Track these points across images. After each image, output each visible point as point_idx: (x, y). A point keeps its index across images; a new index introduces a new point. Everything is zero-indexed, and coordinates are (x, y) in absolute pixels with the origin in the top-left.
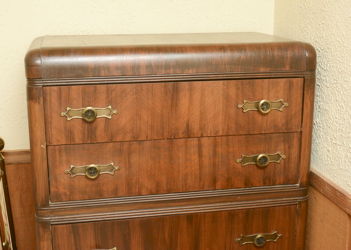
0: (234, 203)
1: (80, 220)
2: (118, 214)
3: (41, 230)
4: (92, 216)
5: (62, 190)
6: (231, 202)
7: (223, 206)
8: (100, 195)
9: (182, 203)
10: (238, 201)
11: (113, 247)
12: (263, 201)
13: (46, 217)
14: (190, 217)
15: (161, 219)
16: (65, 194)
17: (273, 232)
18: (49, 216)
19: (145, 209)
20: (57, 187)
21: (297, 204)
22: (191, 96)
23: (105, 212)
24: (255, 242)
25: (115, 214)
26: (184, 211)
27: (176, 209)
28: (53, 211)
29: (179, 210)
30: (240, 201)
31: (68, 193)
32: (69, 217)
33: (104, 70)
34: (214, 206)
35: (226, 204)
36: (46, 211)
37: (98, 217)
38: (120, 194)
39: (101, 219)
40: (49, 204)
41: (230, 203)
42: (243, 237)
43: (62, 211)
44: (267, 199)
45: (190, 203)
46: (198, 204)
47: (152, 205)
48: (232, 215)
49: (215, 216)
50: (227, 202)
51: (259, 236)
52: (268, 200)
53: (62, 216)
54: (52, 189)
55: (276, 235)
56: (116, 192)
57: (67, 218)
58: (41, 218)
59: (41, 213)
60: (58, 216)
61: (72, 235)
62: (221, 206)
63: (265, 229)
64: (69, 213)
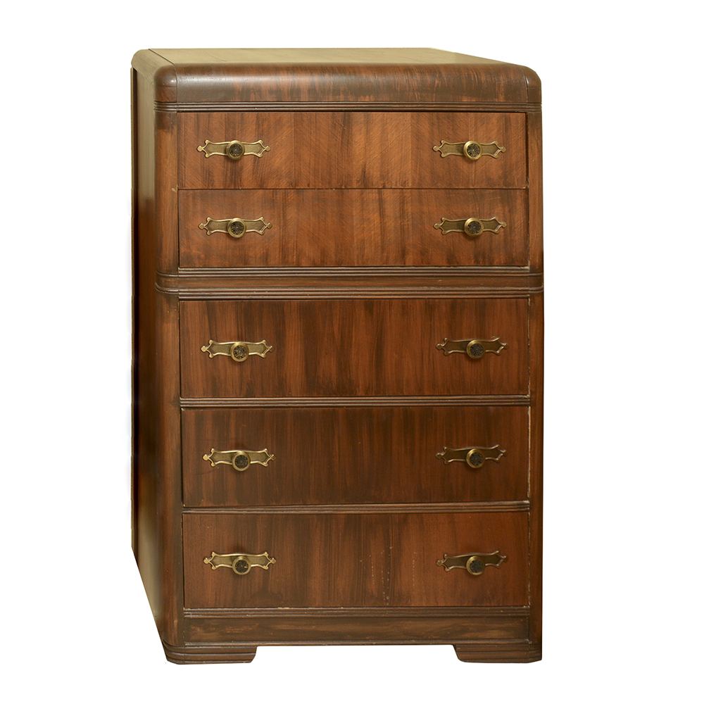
0: (432, 288)
1: (218, 295)
2: (269, 291)
3: (165, 307)
4: (233, 292)
5: (194, 251)
6: (429, 286)
7: (418, 291)
8: (245, 262)
9: (357, 283)
10: (439, 286)
11: (262, 340)
12: (477, 288)
13: (172, 288)
14: (369, 304)
15: (329, 303)
16: (199, 258)
17: (493, 339)
18: (177, 288)
19: (305, 287)
20: (189, 247)
21: (527, 298)
22: (368, 131)
23: (252, 287)
24: (468, 351)
25: (265, 291)
26: (361, 295)
27: (349, 291)
28: (183, 281)
29: (353, 293)
30: (442, 286)
31: (203, 256)
32: (202, 291)
33: (255, 94)
34: (404, 291)
35: (421, 288)
36: (173, 280)
37: (241, 293)
38: (272, 263)
39: (245, 297)
40: (178, 270)
41: (426, 288)
42: (448, 342)
43: (194, 281)
44: (481, 286)
45: (369, 283)
46: (381, 286)
47: (315, 282)
48: (430, 307)
49: (405, 305)
50: (422, 286)
51: (473, 342)
52: (484, 288)
53: (193, 288)
54: (182, 250)
55: (498, 344)
56: (266, 259)
57: (200, 292)
58: (167, 289)
59: (166, 281)
60: (189, 288)
61: (206, 317)
62: (415, 291)
63: (481, 334)
64: (203, 285)
